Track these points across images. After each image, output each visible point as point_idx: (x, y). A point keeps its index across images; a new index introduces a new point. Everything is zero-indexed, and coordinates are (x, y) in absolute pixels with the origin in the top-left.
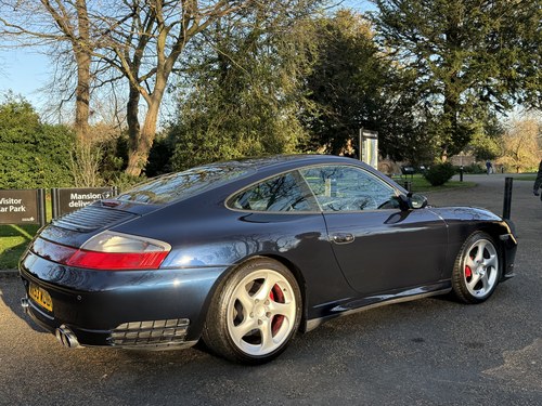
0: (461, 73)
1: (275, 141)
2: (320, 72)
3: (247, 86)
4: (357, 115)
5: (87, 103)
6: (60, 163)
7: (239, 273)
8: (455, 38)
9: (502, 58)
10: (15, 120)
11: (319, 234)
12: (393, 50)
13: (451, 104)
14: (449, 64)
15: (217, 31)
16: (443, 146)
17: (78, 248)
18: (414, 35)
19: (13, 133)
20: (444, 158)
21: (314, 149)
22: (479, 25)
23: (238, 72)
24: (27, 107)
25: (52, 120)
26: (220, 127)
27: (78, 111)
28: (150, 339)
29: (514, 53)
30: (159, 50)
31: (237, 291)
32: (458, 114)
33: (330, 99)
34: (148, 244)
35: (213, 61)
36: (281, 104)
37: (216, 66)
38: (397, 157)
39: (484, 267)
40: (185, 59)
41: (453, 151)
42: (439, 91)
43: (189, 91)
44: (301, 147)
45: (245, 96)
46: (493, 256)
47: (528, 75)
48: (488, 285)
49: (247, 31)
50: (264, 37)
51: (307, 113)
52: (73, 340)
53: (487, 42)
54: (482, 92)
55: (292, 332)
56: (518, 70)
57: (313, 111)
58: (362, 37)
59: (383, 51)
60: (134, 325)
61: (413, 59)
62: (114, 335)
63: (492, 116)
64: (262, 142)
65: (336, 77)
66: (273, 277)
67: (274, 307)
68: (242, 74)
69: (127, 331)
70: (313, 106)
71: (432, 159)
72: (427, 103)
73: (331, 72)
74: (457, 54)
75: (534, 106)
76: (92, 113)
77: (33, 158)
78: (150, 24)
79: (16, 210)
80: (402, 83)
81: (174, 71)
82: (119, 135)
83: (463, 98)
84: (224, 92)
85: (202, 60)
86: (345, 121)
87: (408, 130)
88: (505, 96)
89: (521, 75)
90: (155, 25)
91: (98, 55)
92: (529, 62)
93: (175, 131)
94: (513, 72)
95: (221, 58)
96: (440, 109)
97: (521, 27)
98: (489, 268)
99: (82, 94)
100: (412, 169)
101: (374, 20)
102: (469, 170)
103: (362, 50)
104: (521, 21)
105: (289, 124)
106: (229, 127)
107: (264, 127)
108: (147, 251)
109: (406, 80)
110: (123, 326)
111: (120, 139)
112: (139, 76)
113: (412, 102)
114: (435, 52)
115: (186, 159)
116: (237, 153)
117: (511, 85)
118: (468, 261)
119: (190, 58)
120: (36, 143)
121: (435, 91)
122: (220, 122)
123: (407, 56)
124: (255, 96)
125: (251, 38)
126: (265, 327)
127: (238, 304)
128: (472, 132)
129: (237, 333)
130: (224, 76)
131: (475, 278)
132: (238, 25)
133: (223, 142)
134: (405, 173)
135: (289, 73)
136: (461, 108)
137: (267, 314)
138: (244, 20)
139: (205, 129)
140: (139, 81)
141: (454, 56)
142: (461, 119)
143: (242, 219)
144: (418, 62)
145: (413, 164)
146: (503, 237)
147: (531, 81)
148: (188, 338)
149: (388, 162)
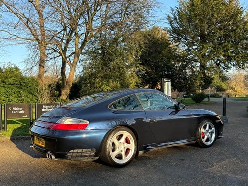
0: (207, 54)
1: (126, 83)
2: (145, 53)
3: (114, 60)
4: (162, 72)
5: (44, 67)
6: (31, 93)
7: (114, 132)
8: (204, 38)
9: (224, 47)
10: (12, 75)
11: (143, 119)
12: (177, 44)
13: (203, 67)
14: (201, 50)
15: (100, 36)
16: (200, 85)
17: (55, 123)
18: (186, 37)
19: (11, 80)
20: (201, 90)
21: (143, 87)
22: (214, 33)
23: (110, 54)
24: (17, 69)
25: (28, 75)
26: (102, 77)
27: (39, 71)
28: (81, 156)
29: (229, 45)
30: (76, 44)
31: (113, 139)
32: (206, 71)
33: (150, 65)
34: (81, 121)
35: (99, 49)
36: (128, 67)
37: (100, 51)
38: (180, 90)
39: (210, 133)
40: (87, 48)
41: (204, 88)
42: (198, 61)
43: (88, 62)
44: (137, 86)
45: (112, 64)
46: (213, 129)
47: (236, 54)
48: (211, 140)
49: (114, 36)
50: (121, 39)
51: (139, 71)
52: (53, 157)
53: (218, 40)
54: (217, 62)
55: (133, 155)
56: (232, 52)
57: (142, 70)
58: (164, 38)
59: (173, 44)
60: (75, 151)
61: (186, 47)
62: (69, 154)
63: (221, 72)
64: (120, 84)
65: (152, 55)
66: (126, 134)
67: (127, 145)
68: (111, 55)
69: (73, 153)
70: (142, 68)
71: (195, 91)
72: (193, 66)
73: (150, 53)
74: (205, 46)
75: (240, 68)
76: (46, 72)
77: (19, 92)
78: (72, 33)
79: (20, 112)
80: (181, 58)
81: (82, 53)
82: (57, 81)
83: (208, 64)
84: (104, 63)
85: (94, 49)
86: (157, 74)
87: (185, 78)
88: (227, 63)
89: (233, 54)
90: (74, 34)
91: (49, 47)
92: (237, 48)
93: (82, 79)
94: (230, 53)
95: (102, 48)
96: (198, 69)
97: (232, 34)
98: (211, 133)
99: (42, 63)
100: (187, 96)
101: (168, 31)
102: (213, 96)
103: (164, 44)
104: (232, 31)
105: (132, 76)
106: (106, 77)
107: (121, 77)
108: (81, 123)
109: (183, 57)
110: (71, 151)
111: (57, 83)
112: (66, 56)
113: (186, 66)
114: (195, 45)
115: (86, 91)
116: (109, 88)
117: (229, 59)
118: (203, 130)
119: (89, 48)
120: (21, 85)
121: (196, 61)
122: (102, 75)
123: (183, 46)
124: (117, 64)
125: (115, 40)
126: (123, 153)
127: (113, 144)
128: (212, 79)
129: (113, 155)
130: (103, 55)
131: (206, 137)
132: (110, 34)
133: (103, 84)
134: (184, 97)
135: (132, 54)
136: (208, 69)
137: (124, 148)
138: (112, 32)
139: (95, 78)
140: (67, 58)
141: (203, 47)
142: (208, 74)
143: (113, 112)
144: (188, 49)
145: (187, 93)
146: (217, 121)
147: (238, 57)
148: (95, 156)
149: (176, 92)
